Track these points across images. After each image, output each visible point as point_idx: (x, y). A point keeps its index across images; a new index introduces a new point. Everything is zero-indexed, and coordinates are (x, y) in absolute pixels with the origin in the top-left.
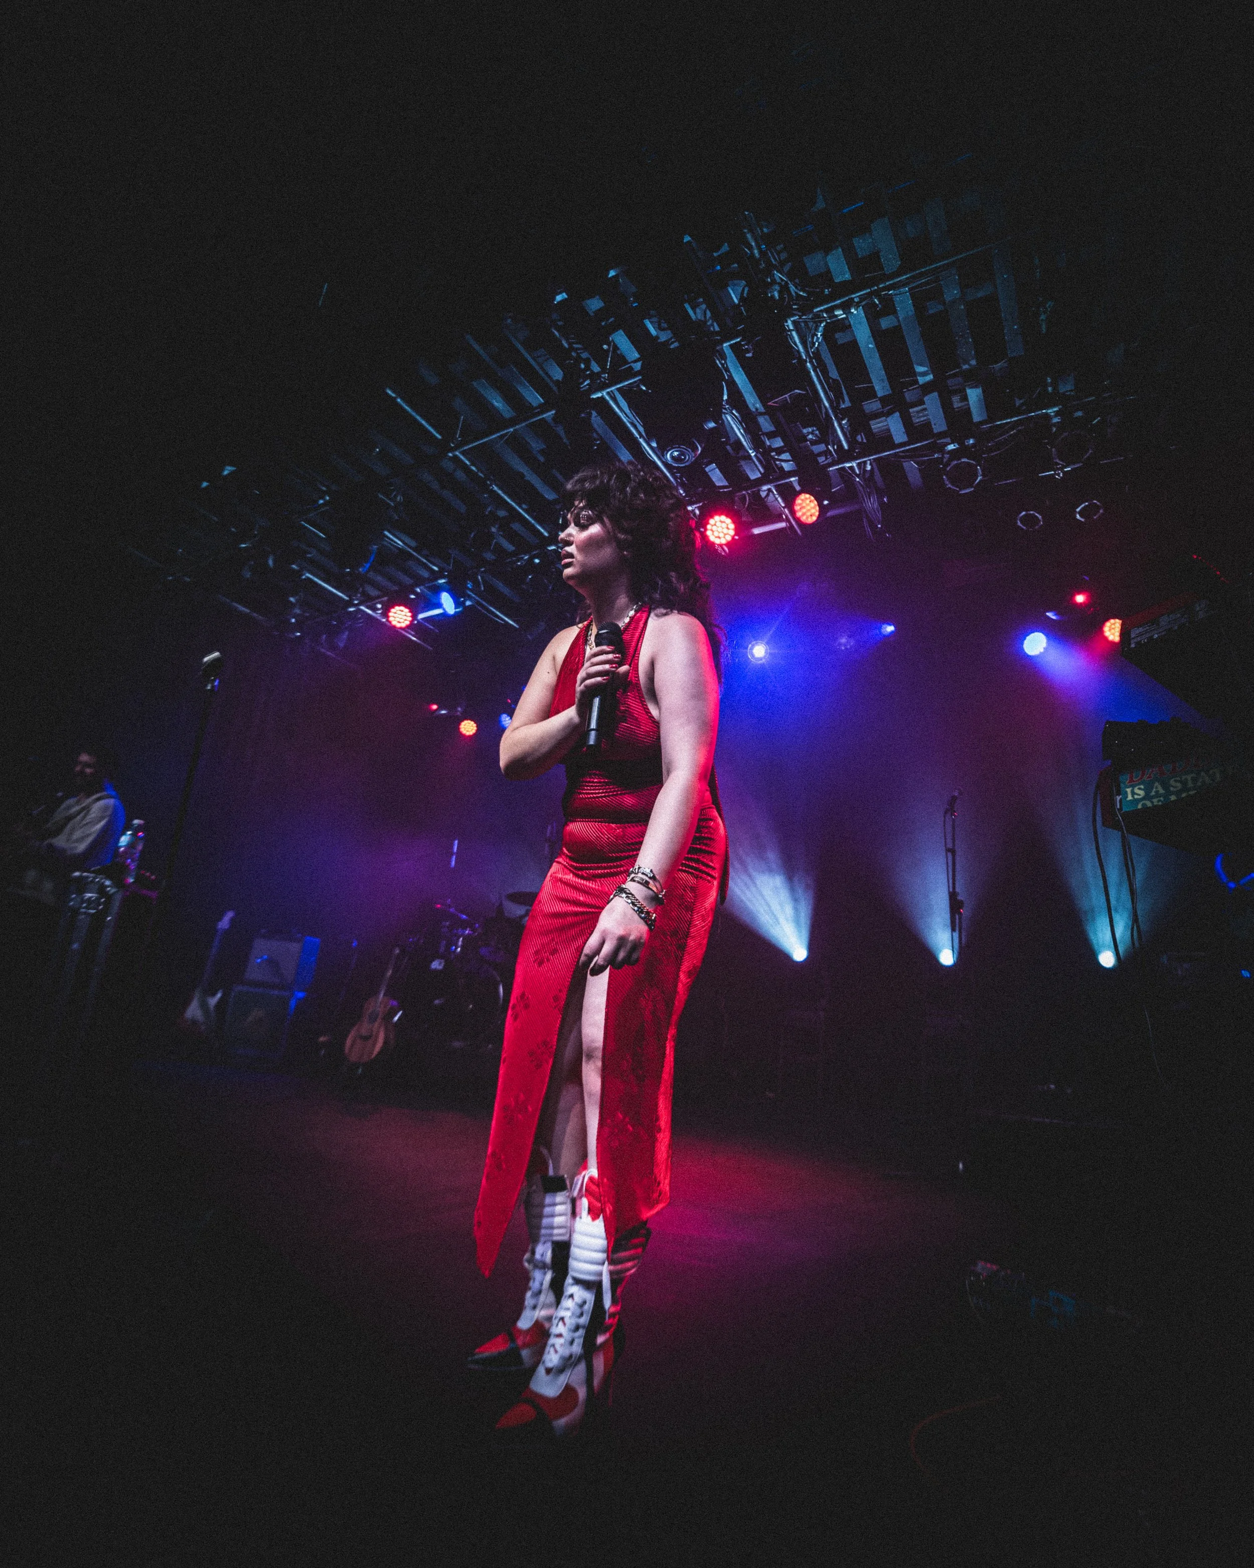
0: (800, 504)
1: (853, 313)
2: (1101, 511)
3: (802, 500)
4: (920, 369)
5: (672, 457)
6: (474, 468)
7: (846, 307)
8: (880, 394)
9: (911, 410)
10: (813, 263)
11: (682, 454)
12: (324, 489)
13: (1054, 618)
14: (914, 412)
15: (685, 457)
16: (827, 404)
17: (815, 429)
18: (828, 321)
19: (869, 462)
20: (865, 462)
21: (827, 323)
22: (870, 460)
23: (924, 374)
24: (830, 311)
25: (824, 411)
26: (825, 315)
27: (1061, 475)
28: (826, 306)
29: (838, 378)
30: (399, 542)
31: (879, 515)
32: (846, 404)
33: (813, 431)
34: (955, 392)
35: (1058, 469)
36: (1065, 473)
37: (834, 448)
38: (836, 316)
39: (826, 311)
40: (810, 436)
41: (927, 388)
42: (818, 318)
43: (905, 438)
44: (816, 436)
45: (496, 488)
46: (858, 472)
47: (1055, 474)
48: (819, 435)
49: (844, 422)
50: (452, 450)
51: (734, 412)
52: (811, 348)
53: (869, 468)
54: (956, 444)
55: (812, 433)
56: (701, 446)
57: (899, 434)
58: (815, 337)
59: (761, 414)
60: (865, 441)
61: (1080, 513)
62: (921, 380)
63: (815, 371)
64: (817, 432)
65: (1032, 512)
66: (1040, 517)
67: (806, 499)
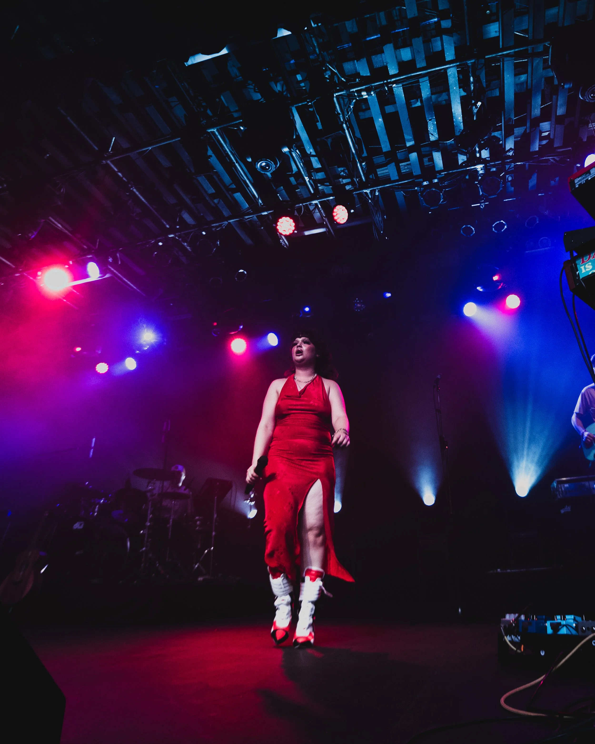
0: (336, 212)
1: (372, 95)
2: (506, 227)
3: (338, 209)
4: (407, 137)
5: (261, 166)
6: (120, 174)
7: (368, 91)
8: (384, 150)
9: (400, 164)
10: (348, 67)
11: (267, 165)
12: (3, 179)
13: (481, 290)
14: (402, 166)
15: (269, 168)
16: (354, 152)
17: (345, 168)
18: (358, 98)
19: (377, 190)
20: (375, 191)
21: (356, 100)
22: (378, 189)
23: (410, 141)
24: (359, 92)
25: (352, 156)
26: (356, 94)
27: (484, 207)
28: (356, 89)
29: (361, 138)
30: (59, 225)
31: (382, 225)
32: (365, 154)
33: (344, 170)
34: (426, 156)
35: (483, 203)
36: (485, 205)
37: (357, 180)
38: (362, 96)
39: (357, 91)
40: (342, 173)
41: (411, 149)
42: (350, 96)
43: (397, 178)
44: (346, 173)
45: (135, 190)
46: (370, 197)
47: (480, 205)
48: (347, 173)
49: (363, 164)
50: (106, 159)
51: (297, 151)
52: (346, 115)
53: (377, 194)
54: (428, 182)
55: (343, 171)
56: (279, 162)
57: (394, 176)
58: (349, 108)
59: (313, 156)
60: (374, 178)
61: (494, 227)
62: (409, 144)
63: (348, 129)
64: (346, 171)
65: (469, 226)
66: (473, 229)
67: (340, 209)
